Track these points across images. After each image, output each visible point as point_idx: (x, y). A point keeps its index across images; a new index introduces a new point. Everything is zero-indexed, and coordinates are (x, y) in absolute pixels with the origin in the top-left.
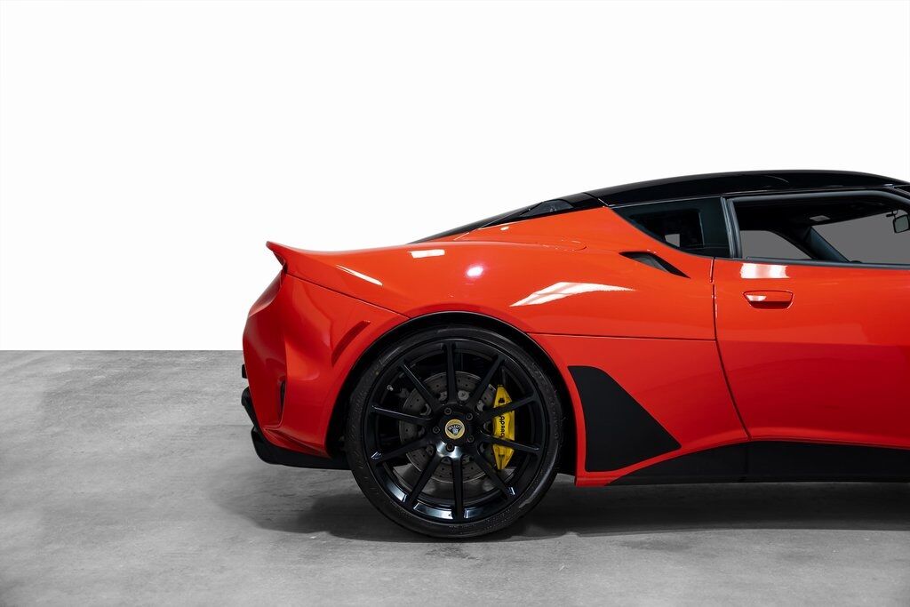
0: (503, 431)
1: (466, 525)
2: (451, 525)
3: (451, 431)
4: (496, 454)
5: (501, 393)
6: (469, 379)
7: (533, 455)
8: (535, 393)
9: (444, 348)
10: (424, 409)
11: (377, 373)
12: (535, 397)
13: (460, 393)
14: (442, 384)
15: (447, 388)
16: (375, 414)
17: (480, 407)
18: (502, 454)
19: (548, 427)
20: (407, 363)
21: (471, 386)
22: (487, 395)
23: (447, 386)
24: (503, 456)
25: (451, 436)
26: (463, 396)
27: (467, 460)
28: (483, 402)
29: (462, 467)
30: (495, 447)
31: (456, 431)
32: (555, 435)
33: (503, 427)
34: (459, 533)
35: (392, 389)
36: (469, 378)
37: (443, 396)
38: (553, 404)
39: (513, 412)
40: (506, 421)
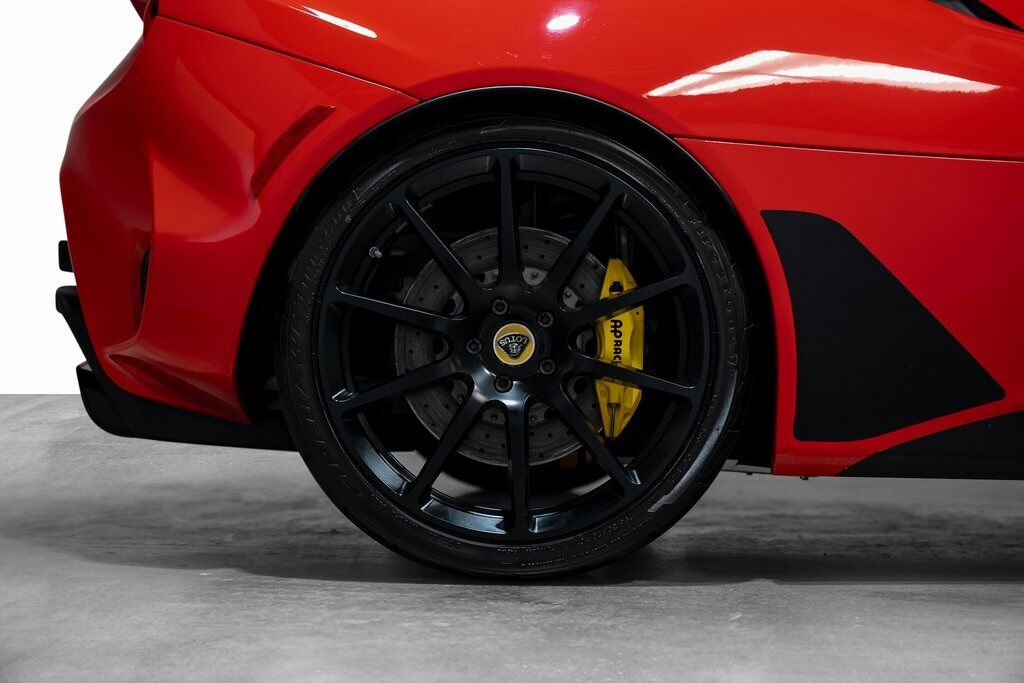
0: (618, 351)
1: (535, 547)
2: (501, 547)
3: (506, 349)
4: (603, 402)
5: (617, 273)
6: (546, 243)
7: (683, 401)
8: (689, 265)
9: (496, 168)
10: (448, 306)
11: (348, 219)
12: (688, 277)
13: (527, 273)
14: (490, 254)
15: (499, 262)
16: (343, 305)
17: (571, 302)
18: (614, 400)
19: (715, 341)
20: (415, 199)
21: (551, 259)
22: (586, 279)
23: (499, 258)
24: (618, 405)
25: (505, 359)
26: (533, 277)
27: (539, 415)
28: (577, 293)
29: (528, 432)
30: (600, 386)
31: (514, 348)
32: (731, 359)
33: (618, 343)
34: (517, 565)
35: (379, 254)
36: (548, 242)
37: (491, 276)
38: (728, 290)
39: (640, 309)
40: (627, 329)
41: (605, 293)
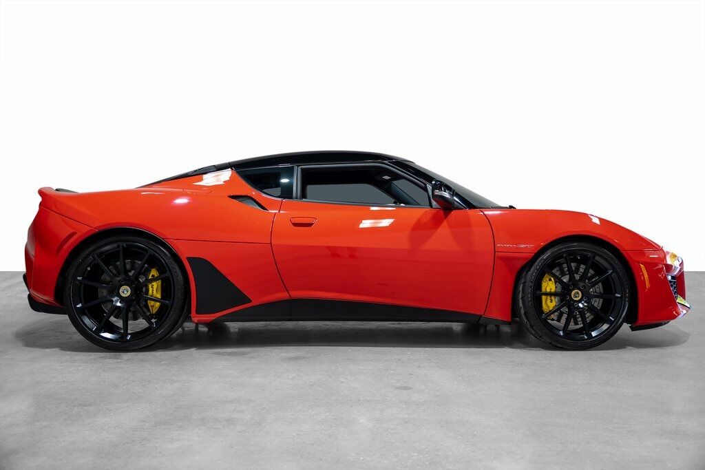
0: (153, 293)
1: (128, 343)
3: (123, 292)
4: (150, 306)
5: (153, 272)
8: (168, 271)
9: (118, 247)
11: (81, 261)
12: (168, 274)
19: (174, 290)
24: (154, 307)
25: (123, 295)
30: (149, 302)
32: (178, 295)
33: (153, 290)
38: (178, 277)
39: (160, 281)
40: (155, 287)
41: (150, 277)
